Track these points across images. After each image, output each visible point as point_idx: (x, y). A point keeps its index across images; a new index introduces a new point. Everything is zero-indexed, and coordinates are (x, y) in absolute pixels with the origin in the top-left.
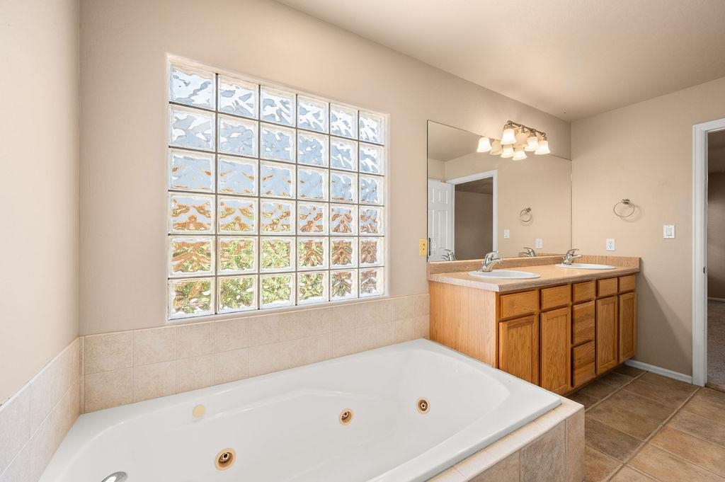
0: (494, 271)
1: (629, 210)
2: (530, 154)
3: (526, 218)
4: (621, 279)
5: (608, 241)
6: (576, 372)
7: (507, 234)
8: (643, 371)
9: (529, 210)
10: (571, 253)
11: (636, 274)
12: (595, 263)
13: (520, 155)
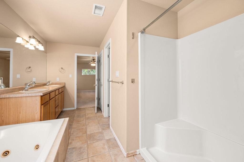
0: (29, 90)
1: (62, 70)
2: (37, 49)
3: (29, 70)
4: (60, 89)
5: (57, 78)
6: (56, 115)
7: (18, 76)
8: (65, 111)
9: (30, 67)
10: (49, 82)
11: (64, 87)
12: (54, 85)
13: (32, 48)
